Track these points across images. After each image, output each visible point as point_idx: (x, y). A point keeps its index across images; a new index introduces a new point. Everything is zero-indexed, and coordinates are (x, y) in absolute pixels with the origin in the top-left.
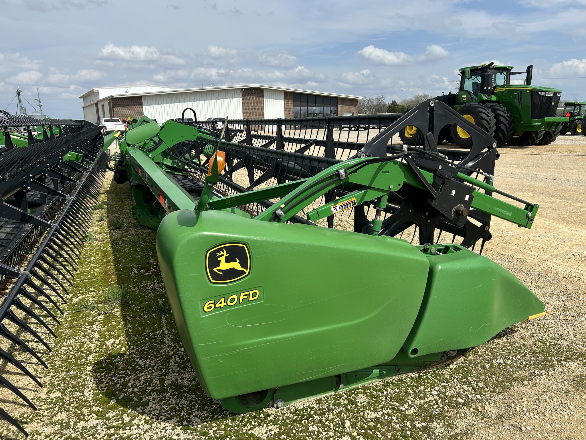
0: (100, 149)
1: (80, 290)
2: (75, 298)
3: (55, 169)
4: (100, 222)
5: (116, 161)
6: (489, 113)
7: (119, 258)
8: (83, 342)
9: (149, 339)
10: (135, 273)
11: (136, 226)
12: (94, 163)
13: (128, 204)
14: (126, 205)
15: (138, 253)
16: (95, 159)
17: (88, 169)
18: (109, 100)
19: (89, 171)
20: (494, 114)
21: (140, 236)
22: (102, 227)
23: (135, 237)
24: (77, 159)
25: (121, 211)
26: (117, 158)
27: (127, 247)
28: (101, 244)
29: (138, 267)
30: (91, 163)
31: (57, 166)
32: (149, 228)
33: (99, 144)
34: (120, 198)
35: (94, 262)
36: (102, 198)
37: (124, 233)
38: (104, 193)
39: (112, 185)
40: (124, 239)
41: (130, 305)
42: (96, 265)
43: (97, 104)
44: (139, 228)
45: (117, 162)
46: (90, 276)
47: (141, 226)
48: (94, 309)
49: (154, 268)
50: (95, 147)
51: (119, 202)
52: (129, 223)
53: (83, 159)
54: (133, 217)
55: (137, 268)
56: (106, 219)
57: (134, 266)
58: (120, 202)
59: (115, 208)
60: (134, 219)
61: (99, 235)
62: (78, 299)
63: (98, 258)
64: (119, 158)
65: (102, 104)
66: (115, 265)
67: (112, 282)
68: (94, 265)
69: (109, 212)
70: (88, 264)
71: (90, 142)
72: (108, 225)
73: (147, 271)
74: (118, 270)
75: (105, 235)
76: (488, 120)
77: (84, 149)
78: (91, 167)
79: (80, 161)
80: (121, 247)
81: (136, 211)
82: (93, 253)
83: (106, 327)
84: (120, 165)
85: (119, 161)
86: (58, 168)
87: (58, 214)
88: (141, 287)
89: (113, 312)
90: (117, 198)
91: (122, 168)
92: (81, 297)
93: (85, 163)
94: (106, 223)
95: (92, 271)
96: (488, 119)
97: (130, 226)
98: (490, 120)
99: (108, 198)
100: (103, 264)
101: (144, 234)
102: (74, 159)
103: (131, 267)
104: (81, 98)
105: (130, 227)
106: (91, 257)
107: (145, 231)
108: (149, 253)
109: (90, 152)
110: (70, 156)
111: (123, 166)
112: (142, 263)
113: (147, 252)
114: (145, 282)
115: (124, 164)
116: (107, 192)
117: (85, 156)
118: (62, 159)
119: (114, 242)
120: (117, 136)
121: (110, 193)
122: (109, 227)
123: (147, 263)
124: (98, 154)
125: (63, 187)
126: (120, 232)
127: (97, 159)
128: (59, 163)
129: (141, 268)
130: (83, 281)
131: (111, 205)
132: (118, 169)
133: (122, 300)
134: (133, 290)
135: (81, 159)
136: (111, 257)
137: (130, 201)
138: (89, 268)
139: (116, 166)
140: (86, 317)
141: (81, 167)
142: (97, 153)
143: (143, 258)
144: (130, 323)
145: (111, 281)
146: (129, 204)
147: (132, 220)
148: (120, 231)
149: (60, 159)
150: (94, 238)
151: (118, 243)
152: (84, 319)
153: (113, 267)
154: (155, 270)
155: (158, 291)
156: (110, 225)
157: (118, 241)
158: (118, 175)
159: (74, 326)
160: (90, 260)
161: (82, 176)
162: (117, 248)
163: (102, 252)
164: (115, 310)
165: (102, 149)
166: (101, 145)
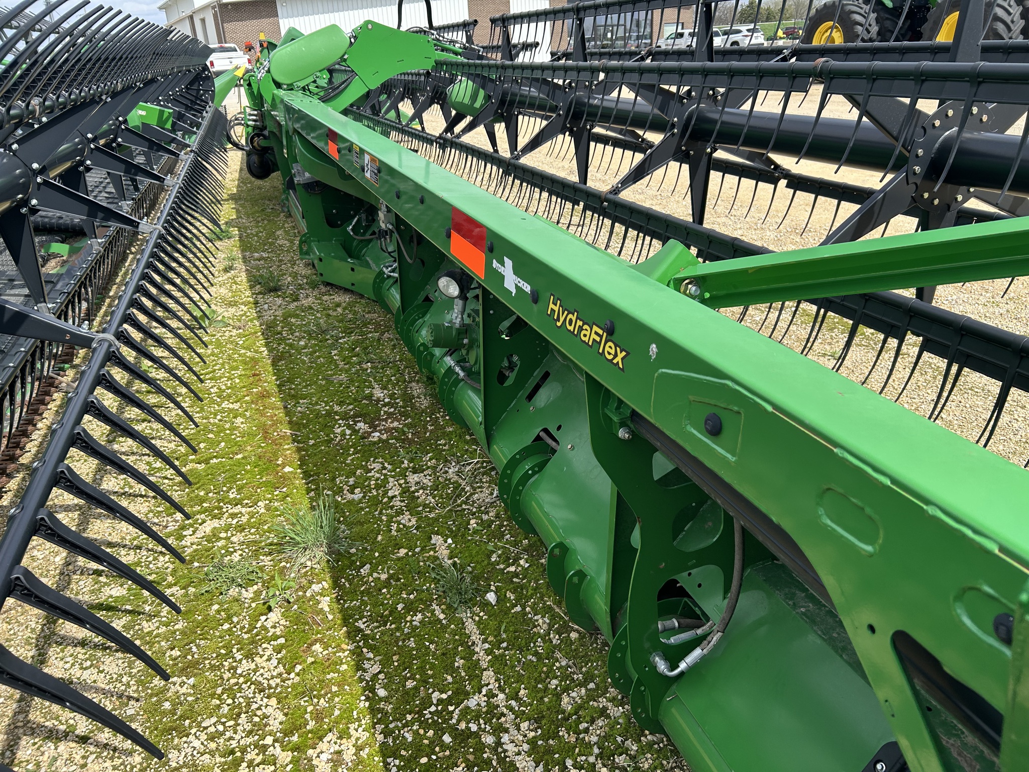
0: (208, 103)
1: (202, 501)
2: (190, 531)
3: (113, 149)
4: (229, 274)
5: (248, 126)
6: (1010, 6)
7: (290, 380)
8: (232, 752)
9: (454, 738)
10: (343, 434)
11: (314, 286)
12: (201, 132)
13: (283, 227)
14: (280, 229)
15: (337, 366)
16: (201, 124)
17: (189, 146)
18: (214, 8)
19: (191, 151)
20: (1021, 8)
21: (331, 312)
22: (234, 287)
23: (319, 315)
24: (161, 122)
25: (271, 244)
26: (249, 120)
27: (305, 347)
28: (239, 335)
29: (346, 413)
30: (195, 133)
31: (114, 140)
32: (346, 290)
33: (206, 91)
34: (263, 210)
35: (229, 396)
36: (227, 212)
37: (289, 303)
38: (228, 200)
39: (242, 180)
40: (293, 320)
41: (354, 562)
42: (236, 406)
43: (191, 18)
44: (323, 289)
45: (250, 129)
46: (223, 444)
47: (328, 284)
48: (251, 583)
49: (390, 415)
50: (197, 98)
51: (263, 220)
52: (295, 275)
53: (174, 124)
54: (302, 260)
55: (345, 417)
56: (239, 265)
57: (337, 408)
58: (266, 222)
59: (257, 235)
60: (307, 265)
61: (232, 310)
62: (200, 534)
63: (237, 381)
64: (254, 120)
65: (202, 17)
66: (285, 407)
67: (288, 469)
68: (231, 406)
69: (245, 246)
70: (213, 402)
71: (186, 87)
72: (249, 281)
73: (374, 428)
74: (297, 424)
75: (245, 309)
76: (1009, 21)
77: (175, 101)
78: (193, 141)
79: (168, 126)
80: (291, 345)
81: (310, 247)
82: (223, 364)
83: (298, 668)
84: (258, 135)
85: (254, 127)
86: (119, 145)
87: (132, 253)
88: (369, 485)
89: (308, 594)
90: (258, 212)
91: (264, 143)
92: (209, 527)
93: (180, 133)
94: (244, 275)
95: (227, 426)
96: (1008, 19)
97: (300, 285)
98: (1013, 22)
99: (238, 211)
100: (252, 402)
101: (338, 305)
102: (153, 122)
103: (329, 414)
104: (160, 8)
105: (300, 287)
106: (220, 378)
107: (337, 299)
108: (365, 366)
109: (188, 108)
110: (144, 113)
111: (265, 137)
112: (355, 400)
113: (360, 363)
114: (377, 466)
115: (266, 133)
116: (233, 197)
117: (180, 117)
118: (125, 121)
119: (270, 331)
120: (241, 76)
121: (240, 199)
122: (251, 287)
123: (366, 399)
124: (207, 112)
125: (137, 189)
126: (279, 301)
127: (205, 123)
128: (120, 130)
129: (355, 416)
130: (207, 462)
131: (246, 228)
132: (255, 144)
133: (329, 546)
134: (350, 496)
135: (170, 122)
136: (270, 380)
137: (287, 217)
138: (219, 417)
139: (251, 139)
140: (229, 618)
141: (173, 140)
142: (203, 110)
143: (351, 381)
144: (371, 648)
145: (284, 465)
146: (286, 225)
147: (301, 269)
148: (278, 296)
149: (121, 123)
150: (220, 318)
151: (280, 333)
152: (226, 626)
153: (281, 414)
154: (396, 424)
155: (425, 506)
156: (254, 281)
157: (279, 328)
158: (255, 158)
159: (198, 663)
160: (219, 389)
161: (176, 162)
162: (281, 348)
163: (245, 363)
164: (316, 588)
165: (212, 103)
166: (208, 94)
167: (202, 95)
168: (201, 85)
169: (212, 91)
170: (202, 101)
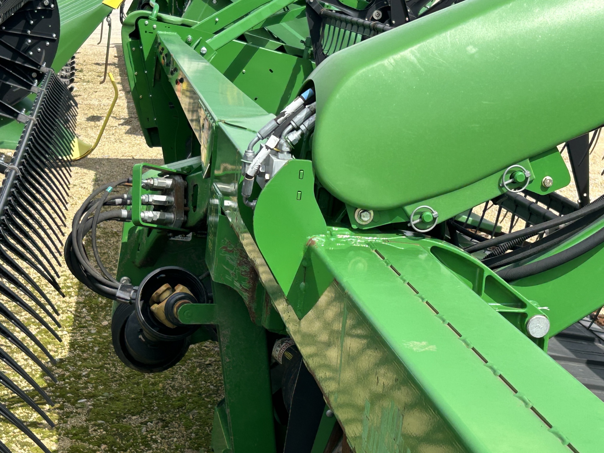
165: (48, 66)
166: (44, 47)
167: (30, 48)
168: (31, 27)
169: (52, 41)
170: (28, 60)
